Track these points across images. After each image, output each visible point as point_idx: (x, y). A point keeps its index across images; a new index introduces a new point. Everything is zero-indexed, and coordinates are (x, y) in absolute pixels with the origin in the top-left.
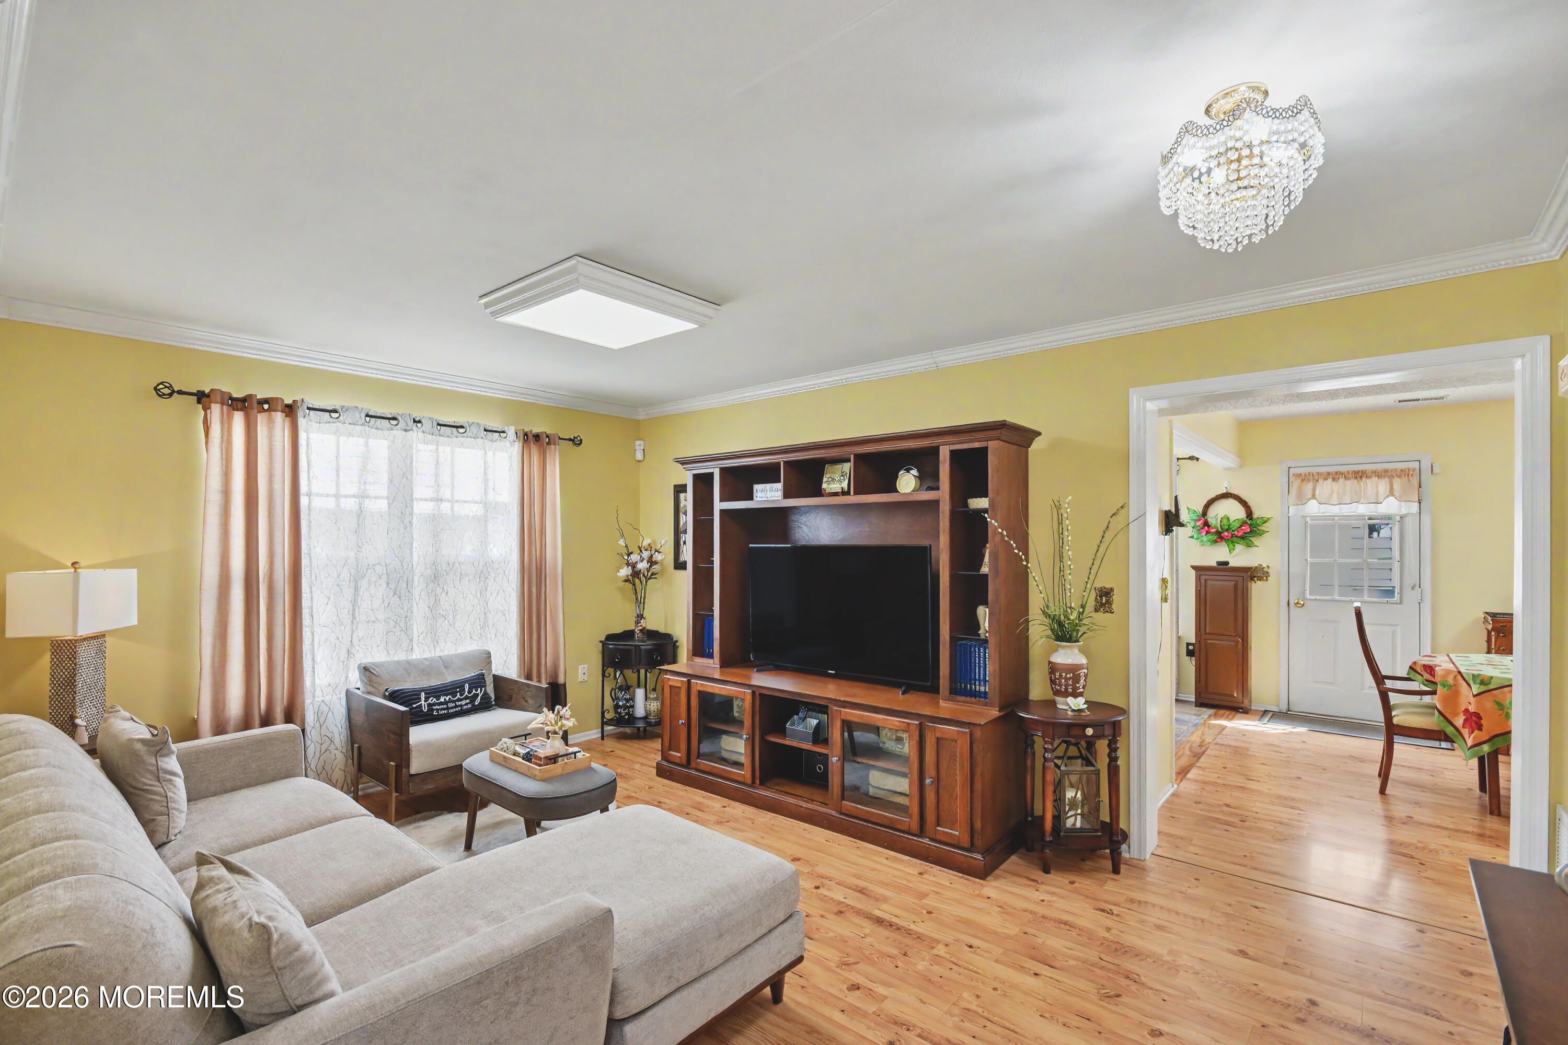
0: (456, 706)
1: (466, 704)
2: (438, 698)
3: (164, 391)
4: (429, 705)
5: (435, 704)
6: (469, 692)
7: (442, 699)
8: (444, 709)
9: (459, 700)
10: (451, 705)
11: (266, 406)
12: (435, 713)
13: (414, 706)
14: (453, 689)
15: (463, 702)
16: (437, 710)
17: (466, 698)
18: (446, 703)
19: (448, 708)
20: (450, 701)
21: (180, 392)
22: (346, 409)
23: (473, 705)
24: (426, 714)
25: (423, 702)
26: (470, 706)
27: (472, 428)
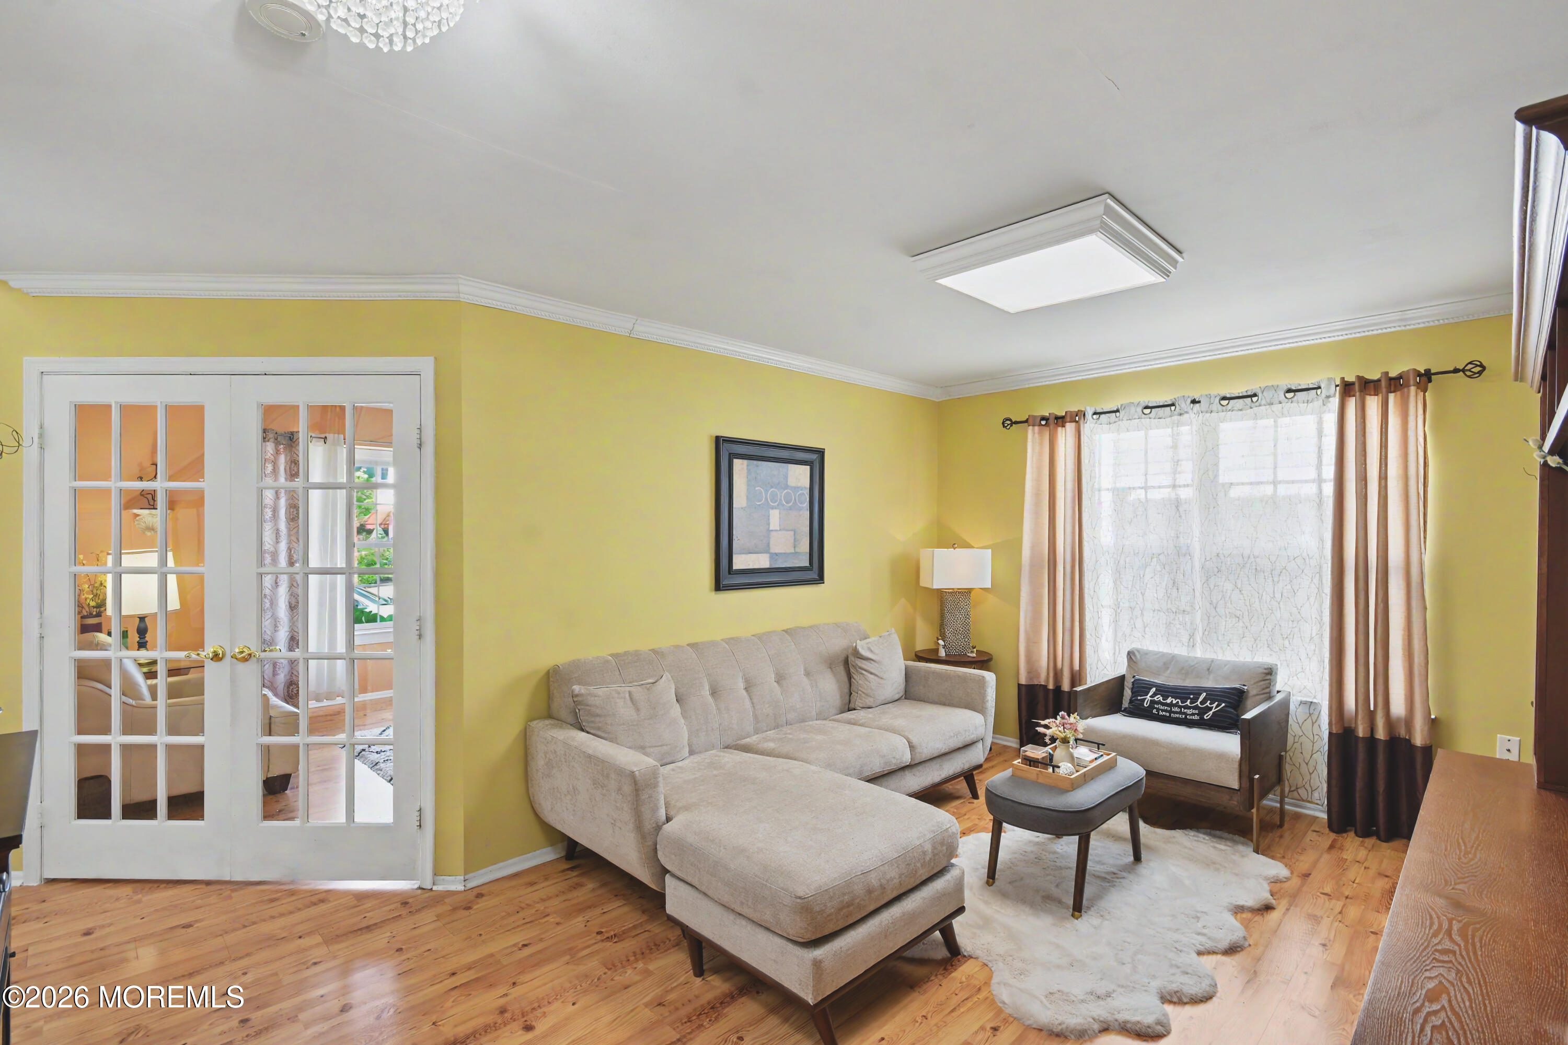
0: (1180, 713)
1: (1193, 714)
2: (1165, 698)
3: (1008, 423)
4: (1153, 702)
5: (1159, 703)
6: (1202, 703)
7: (1169, 701)
8: (1166, 711)
9: (1187, 707)
10: (1176, 709)
11: (1043, 422)
12: (1154, 711)
13: (1139, 698)
14: (1183, 693)
15: (1189, 711)
16: (1158, 710)
17: (1196, 708)
18: (1171, 705)
19: (1170, 712)
20: (1176, 705)
21: (1016, 423)
22: (1124, 407)
23: (1202, 718)
24: (1145, 709)
25: (1148, 697)
26: (1196, 717)
27: (1264, 393)
